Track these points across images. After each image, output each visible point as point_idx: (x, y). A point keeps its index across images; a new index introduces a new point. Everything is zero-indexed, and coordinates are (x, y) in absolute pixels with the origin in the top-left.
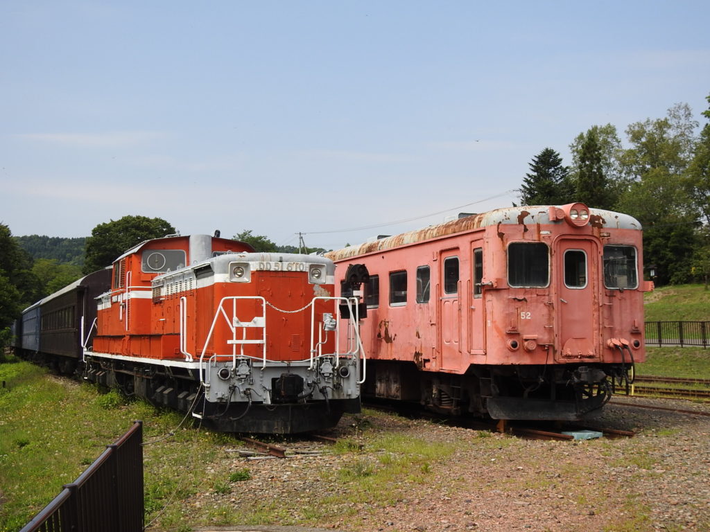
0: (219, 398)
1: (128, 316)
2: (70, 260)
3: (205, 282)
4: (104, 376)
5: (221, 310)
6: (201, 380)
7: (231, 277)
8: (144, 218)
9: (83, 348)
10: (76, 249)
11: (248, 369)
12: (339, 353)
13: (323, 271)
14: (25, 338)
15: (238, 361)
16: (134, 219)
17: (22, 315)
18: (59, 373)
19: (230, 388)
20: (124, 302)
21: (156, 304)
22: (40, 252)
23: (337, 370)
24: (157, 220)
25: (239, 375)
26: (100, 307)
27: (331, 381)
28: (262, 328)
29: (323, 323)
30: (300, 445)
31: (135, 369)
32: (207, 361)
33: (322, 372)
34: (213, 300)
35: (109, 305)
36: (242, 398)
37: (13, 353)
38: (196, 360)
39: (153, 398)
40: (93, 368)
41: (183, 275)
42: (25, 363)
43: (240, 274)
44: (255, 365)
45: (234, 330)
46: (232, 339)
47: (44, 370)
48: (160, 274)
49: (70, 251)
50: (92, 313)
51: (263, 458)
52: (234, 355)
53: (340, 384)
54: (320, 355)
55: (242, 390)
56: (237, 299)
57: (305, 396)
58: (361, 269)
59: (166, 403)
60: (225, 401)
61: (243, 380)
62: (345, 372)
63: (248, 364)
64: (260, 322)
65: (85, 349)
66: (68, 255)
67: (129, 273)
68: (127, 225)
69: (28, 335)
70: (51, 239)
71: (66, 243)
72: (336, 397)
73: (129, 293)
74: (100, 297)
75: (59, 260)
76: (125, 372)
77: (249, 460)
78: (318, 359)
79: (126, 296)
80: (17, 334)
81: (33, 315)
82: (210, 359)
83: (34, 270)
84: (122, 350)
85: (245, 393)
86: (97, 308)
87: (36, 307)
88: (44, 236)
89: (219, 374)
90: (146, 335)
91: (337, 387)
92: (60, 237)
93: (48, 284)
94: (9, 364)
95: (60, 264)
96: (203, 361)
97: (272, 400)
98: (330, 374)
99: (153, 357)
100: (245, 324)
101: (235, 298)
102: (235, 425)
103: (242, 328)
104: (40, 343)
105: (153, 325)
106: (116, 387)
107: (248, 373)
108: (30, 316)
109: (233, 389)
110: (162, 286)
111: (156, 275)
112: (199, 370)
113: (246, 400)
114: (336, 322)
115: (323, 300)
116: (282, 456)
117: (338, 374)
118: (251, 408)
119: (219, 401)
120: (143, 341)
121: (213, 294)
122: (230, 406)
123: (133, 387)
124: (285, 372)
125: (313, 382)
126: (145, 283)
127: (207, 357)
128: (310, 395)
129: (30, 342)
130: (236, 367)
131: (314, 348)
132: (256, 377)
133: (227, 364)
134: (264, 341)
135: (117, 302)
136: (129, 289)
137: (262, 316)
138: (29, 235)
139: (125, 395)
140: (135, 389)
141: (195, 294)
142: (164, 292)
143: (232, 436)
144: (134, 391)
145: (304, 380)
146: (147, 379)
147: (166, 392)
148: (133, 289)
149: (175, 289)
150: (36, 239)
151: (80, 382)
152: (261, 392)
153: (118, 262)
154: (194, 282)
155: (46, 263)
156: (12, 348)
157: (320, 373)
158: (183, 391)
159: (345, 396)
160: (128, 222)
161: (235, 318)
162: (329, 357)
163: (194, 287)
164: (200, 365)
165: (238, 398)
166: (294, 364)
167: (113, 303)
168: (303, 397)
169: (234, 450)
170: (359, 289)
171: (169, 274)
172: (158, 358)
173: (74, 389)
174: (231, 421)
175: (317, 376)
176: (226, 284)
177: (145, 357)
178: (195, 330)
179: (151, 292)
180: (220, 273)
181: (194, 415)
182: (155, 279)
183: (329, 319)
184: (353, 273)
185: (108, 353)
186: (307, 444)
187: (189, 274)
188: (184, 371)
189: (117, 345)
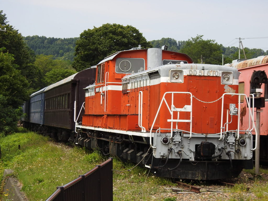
0: (161, 156)
1: (106, 102)
2: (62, 55)
3: (155, 82)
4: (90, 142)
5: (164, 101)
6: (151, 144)
7: (171, 79)
8: (119, 25)
9: (75, 123)
10: (67, 47)
11: (180, 138)
12: (240, 130)
13: (231, 76)
14: (32, 115)
15: (174, 133)
16: (111, 26)
17: (30, 98)
18: (57, 140)
19: (169, 150)
20: (104, 92)
21: (124, 94)
22: (40, 48)
23: (238, 140)
24: (128, 27)
25: (175, 142)
26: (87, 95)
27: (234, 148)
28: (190, 112)
29: (229, 110)
30: (212, 187)
31: (110, 137)
32: (155, 132)
33: (228, 142)
34: (159, 93)
35: (93, 94)
36: (176, 156)
37: (23, 126)
38: (148, 131)
39: (121, 156)
40: (82, 137)
41: (142, 76)
42: (33, 133)
43: (177, 77)
44: (185, 135)
45: (172, 113)
46: (171, 119)
47: (46, 138)
48: (127, 75)
49: (62, 49)
50: (81, 99)
51: (187, 192)
52: (172, 129)
53: (239, 150)
54: (227, 131)
55: (176, 151)
56: (174, 94)
57: (217, 157)
58: (262, 74)
59: (129, 159)
60: (165, 158)
61: (177, 145)
62: (243, 142)
63: (180, 135)
64: (189, 108)
65: (77, 124)
66: (61, 51)
67: (107, 73)
68: (106, 31)
69: (35, 113)
70: (48, 39)
71: (59, 42)
72: (237, 158)
73: (107, 87)
74: (87, 88)
75: (54, 55)
76: (104, 139)
77: (177, 194)
78: (226, 133)
79: (105, 89)
80: (26, 112)
81: (39, 98)
82: (157, 131)
83: (36, 64)
84: (102, 124)
85: (178, 153)
86: (85, 95)
87: (41, 93)
88: (43, 37)
89: (162, 140)
90: (117, 115)
91: (238, 152)
92: (55, 38)
93: (47, 74)
94: (21, 134)
95: (54, 59)
96: (152, 132)
97: (196, 158)
98: (233, 143)
99: (121, 129)
100: (179, 110)
101: (173, 93)
102: (172, 173)
103: (177, 112)
104: (44, 118)
105: (122, 108)
106: (97, 149)
107: (180, 141)
108: (36, 99)
109: (170, 150)
110: (129, 83)
111: (125, 75)
112: (149, 138)
113: (179, 158)
114: (238, 110)
115: (231, 95)
116: (198, 192)
117: (239, 143)
118: (181, 163)
119: (161, 158)
120: (115, 119)
121: (160, 90)
122: (168, 161)
123: (109, 149)
124: (204, 141)
125: (222, 148)
126: (117, 80)
127: (154, 130)
128: (220, 156)
129: (36, 117)
130: (173, 136)
131: (223, 126)
132: (185, 143)
133: (167, 134)
134: (191, 121)
135: (99, 92)
136: (107, 84)
137: (190, 105)
138: (31, 36)
139: (103, 155)
140: (110, 151)
141: (149, 89)
142: (129, 87)
143: (170, 180)
144: (109, 153)
145: (216, 146)
146: (118, 143)
147: (130, 152)
148: (109, 84)
149: (136, 85)
150: (37, 39)
151: (72, 147)
152: (188, 153)
153: (100, 65)
154: (148, 81)
155: (45, 58)
156: (22, 122)
157: (227, 142)
158: (140, 151)
159: (243, 157)
160: (107, 29)
161: (173, 106)
162: (233, 132)
163: (148, 85)
164: (150, 135)
165: (173, 156)
166: (209, 136)
167: (96, 93)
168: (215, 157)
169: (170, 188)
170: (260, 88)
171: (133, 75)
172: (125, 130)
173: (69, 151)
174: (169, 171)
175: (225, 144)
176: (168, 83)
177: (117, 129)
178: (148, 112)
179: (121, 87)
180: (164, 76)
181: (146, 166)
182: (124, 78)
183: (233, 108)
184: (256, 77)
185: (92, 126)
186: (216, 187)
187: (146, 76)
188: (140, 138)
189: (99, 121)
